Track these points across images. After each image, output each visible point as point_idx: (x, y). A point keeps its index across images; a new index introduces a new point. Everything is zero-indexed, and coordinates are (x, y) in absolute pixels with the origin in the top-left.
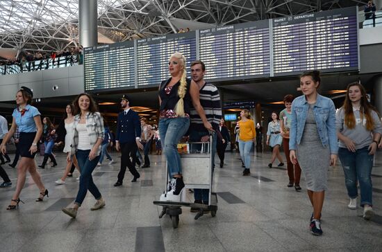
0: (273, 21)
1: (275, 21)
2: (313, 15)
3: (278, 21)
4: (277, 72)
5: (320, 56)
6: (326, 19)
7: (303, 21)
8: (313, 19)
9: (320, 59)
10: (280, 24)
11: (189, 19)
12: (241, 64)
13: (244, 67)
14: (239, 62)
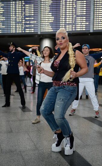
12: (70, 22)
13: (72, 24)
14: (69, 20)
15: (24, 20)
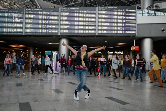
0: (98, 8)
1: (99, 8)
2: (117, 7)
3: (100, 8)
4: (99, 33)
5: (119, 27)
6: (123, 10)
7: (112, 9)
8: (117, 9)
9: (119, 29)
10: (101, 10)
11: (47, 1)
12: (82, 28)
13: (83, 29)
14: (81, 26)
15: (48, 25)
